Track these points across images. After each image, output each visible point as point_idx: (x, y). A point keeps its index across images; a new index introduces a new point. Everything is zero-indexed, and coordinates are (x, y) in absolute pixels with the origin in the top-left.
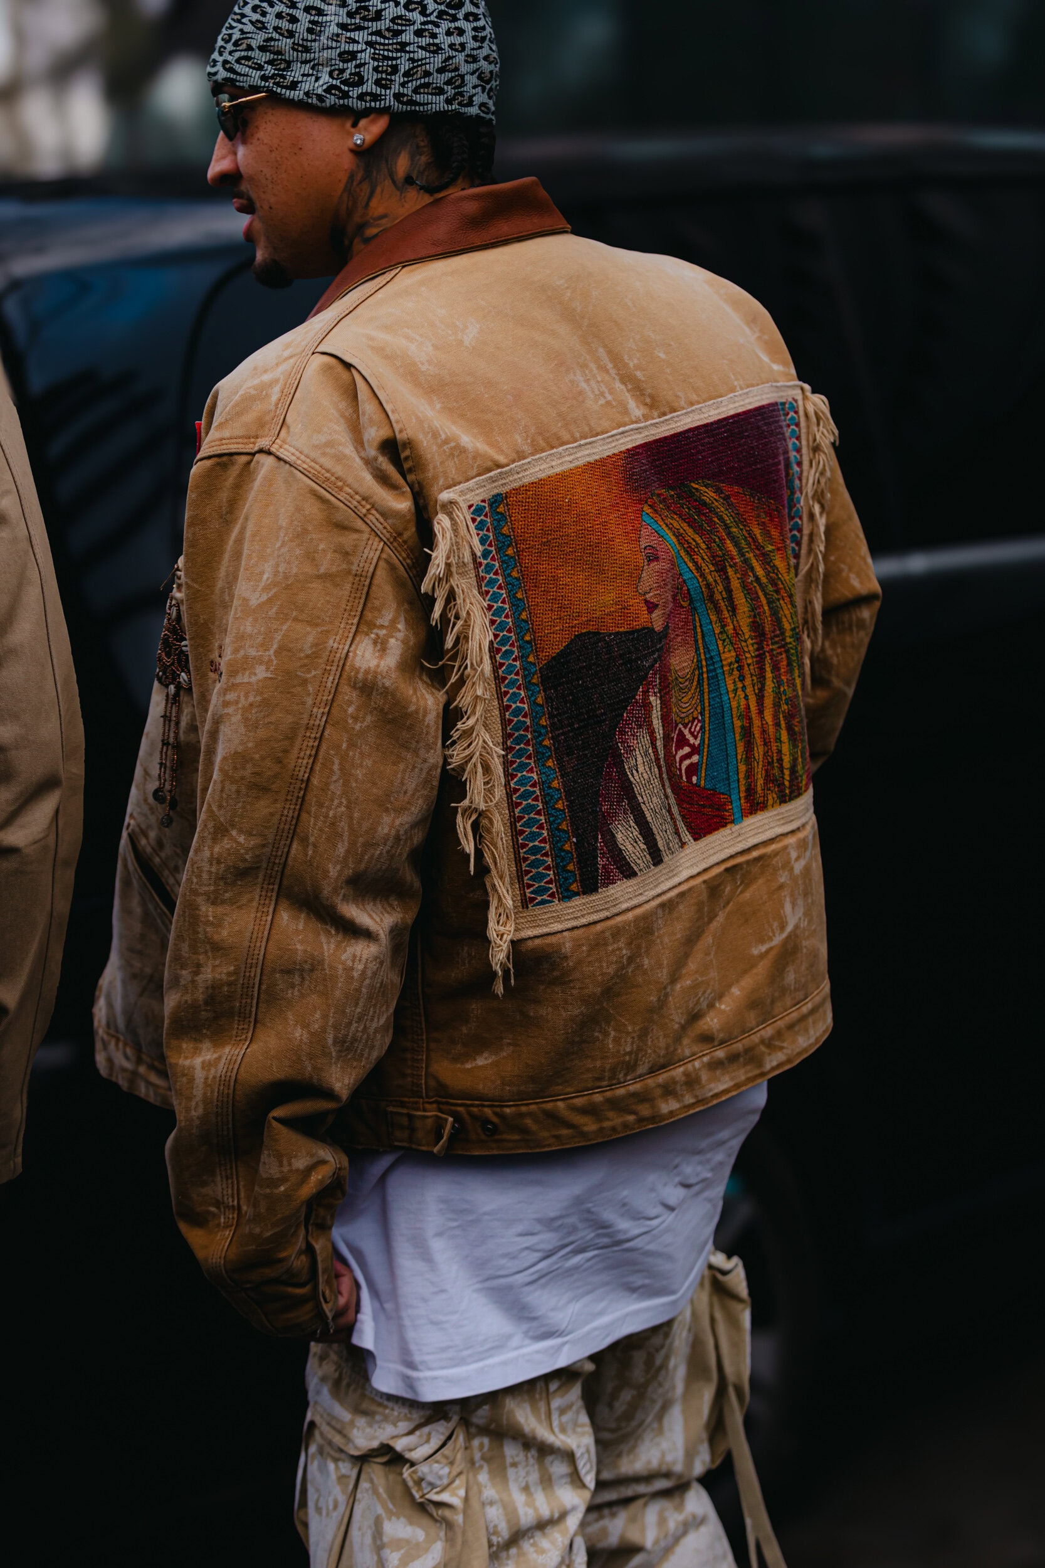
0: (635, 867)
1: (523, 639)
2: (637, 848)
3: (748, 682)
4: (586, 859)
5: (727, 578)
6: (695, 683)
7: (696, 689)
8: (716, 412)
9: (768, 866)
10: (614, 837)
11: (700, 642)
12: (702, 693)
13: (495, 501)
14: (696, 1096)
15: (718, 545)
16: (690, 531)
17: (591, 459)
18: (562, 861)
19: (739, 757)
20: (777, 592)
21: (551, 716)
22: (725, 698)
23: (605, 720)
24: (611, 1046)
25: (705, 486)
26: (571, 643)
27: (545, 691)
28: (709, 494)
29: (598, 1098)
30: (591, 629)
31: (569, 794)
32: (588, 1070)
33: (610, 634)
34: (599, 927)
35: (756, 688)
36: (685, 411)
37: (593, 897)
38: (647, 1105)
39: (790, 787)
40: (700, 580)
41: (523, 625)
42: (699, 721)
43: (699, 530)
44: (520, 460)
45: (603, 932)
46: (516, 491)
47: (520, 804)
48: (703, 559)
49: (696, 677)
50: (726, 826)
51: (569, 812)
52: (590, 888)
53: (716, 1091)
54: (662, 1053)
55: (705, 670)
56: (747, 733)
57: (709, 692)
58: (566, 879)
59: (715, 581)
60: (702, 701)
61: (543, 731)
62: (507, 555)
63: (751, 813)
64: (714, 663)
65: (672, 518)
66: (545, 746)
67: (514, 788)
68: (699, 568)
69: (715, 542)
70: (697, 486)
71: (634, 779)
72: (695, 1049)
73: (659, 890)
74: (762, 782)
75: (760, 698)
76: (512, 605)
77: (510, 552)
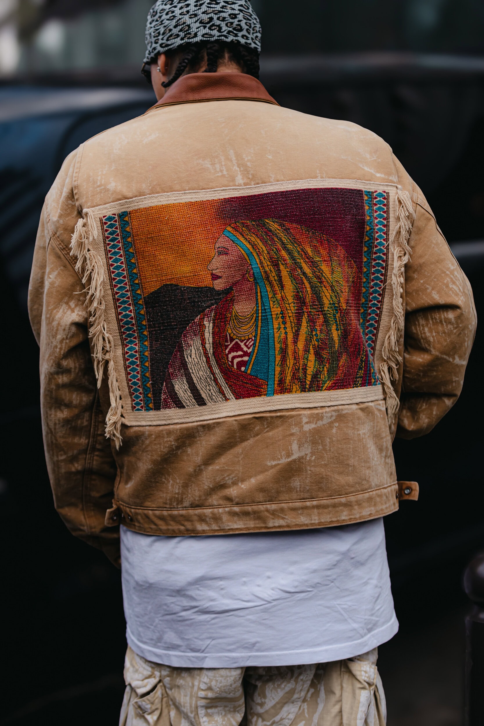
0: (184, 404)
1: (133, 282)
2: (186, 394)
3: (288, 325)
4: (157, 393)
5: (279, 270)
6: (253, 321)
7: (253, 324)
8: (293, 186)
9: (286, 422)
10: (174, 386)
11: (259, 300)
12: (257, 326)
13: (123, 215)
14: (219, 527)
15: (275, 253)
16: (261, 244)
17: (193, 200)
18: (146, 392)
19: (277, 363)
20: (321, 282)
21: (149, 321)
22: (271, 331)
23: (176, 328)
24: (170, 488)
25: (273, 222)
26: (161, 288)
27: (146, 308)
28: (274, 226)
29: (165, 513)
30: (173, 282)
31: (152, 360)
32: (161, 497)
33: (185, 287)
34: (161, 428)
35: (294, 329)
36: (271, 184)
37: (158, 412)
38: (190, 523)
39: (310, 385)
40: (261, 269)
41: (134, 275)
42: (252, 340)
43: (265, 244)
44: (140, 196)
45: (162, 431)
46: (136, 211)
47: (129, 360)
48: (264, 258)
49: (254, 318)
50: (261, 396)
51: (150, 368)
52: (157, 408)
53: (232, 527)
54: (197, 499)
55: (260, 315)
56: (284, 351)
57: (261, 326)
58: (148, 401)
59: (271, 270)
60: (256, 331)
61: (144, 327)
62: (127, 241)
63: (281, 393)
64: (266, 312)
65: (251, 236)
66: (144, 335)
67: (126, 352)
68: (261, 263)
69: (273, 250)
70: (268, 221)
71: (188, 360)
72: (221, 502)
73: (202, 418)
74: (290, 378)
75: (296, 335)
76: (127, 265)
77: (129, 240)
